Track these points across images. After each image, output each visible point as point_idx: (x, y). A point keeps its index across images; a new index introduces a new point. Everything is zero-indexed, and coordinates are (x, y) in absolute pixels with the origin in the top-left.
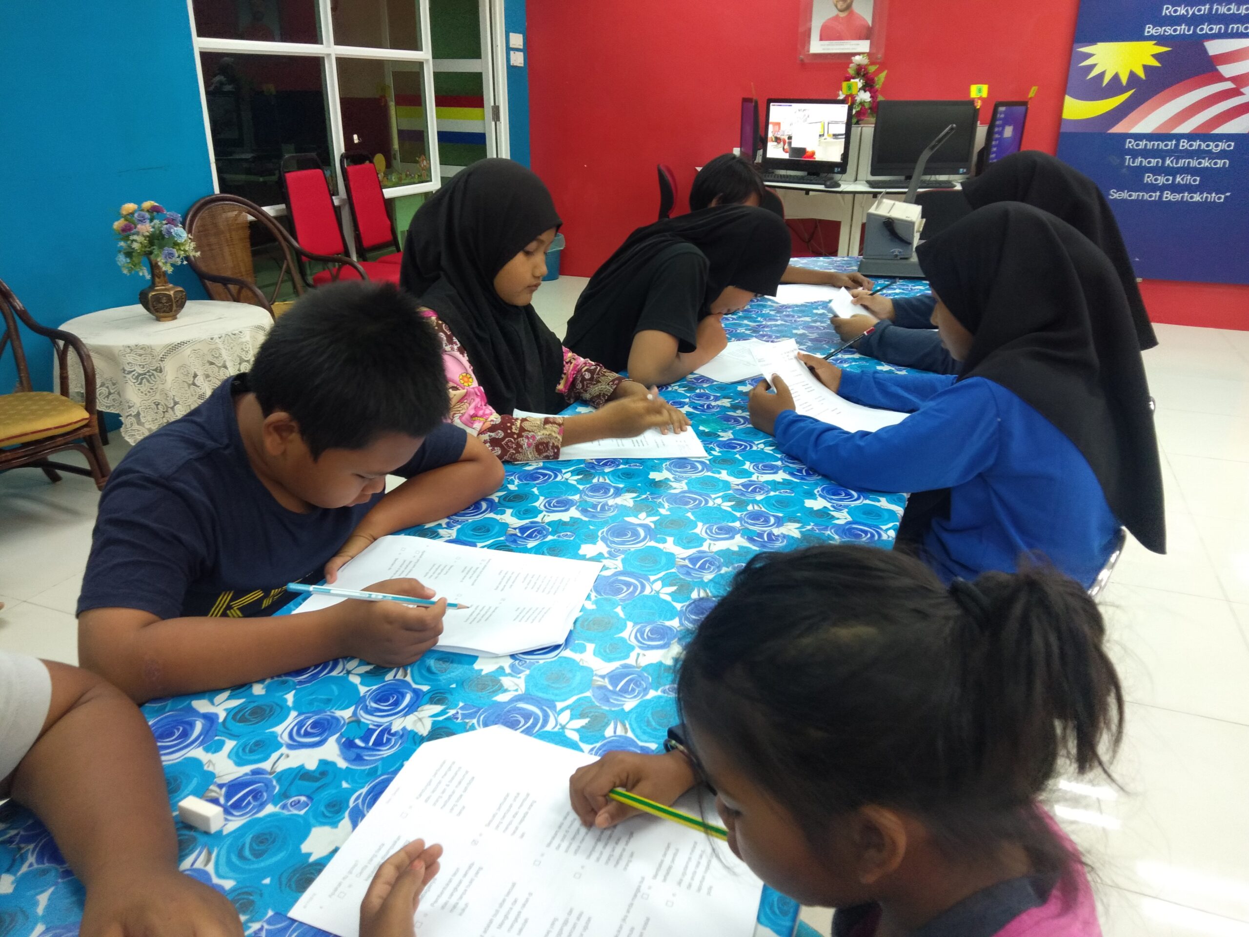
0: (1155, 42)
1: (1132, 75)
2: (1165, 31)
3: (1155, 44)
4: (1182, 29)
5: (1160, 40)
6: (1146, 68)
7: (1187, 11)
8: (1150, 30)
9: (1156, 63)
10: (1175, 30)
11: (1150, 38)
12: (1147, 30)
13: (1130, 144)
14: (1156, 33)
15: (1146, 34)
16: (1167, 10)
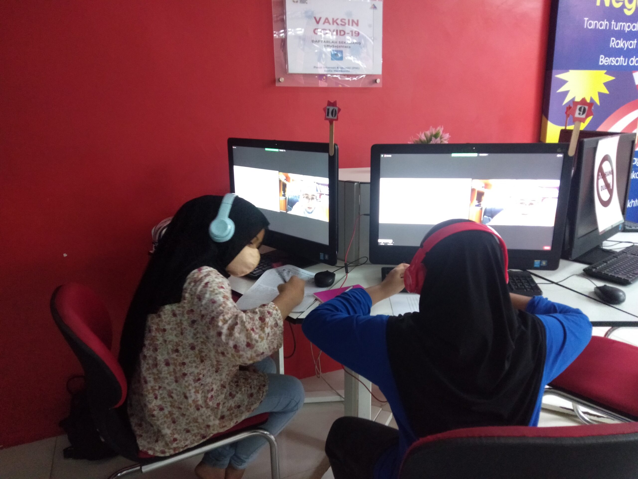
0: (605, 71)
2: (611, 61)
3: (606, 73)
4: (621, 61)
5: (609, 69)
6: (601, 95)
7: (624, 44)
8: (603, 60)
9: (606, 91)
10: (617, 61)
12: (601, 60)
14: (606, 63)
15: (600, 64)
16: (614, 43)
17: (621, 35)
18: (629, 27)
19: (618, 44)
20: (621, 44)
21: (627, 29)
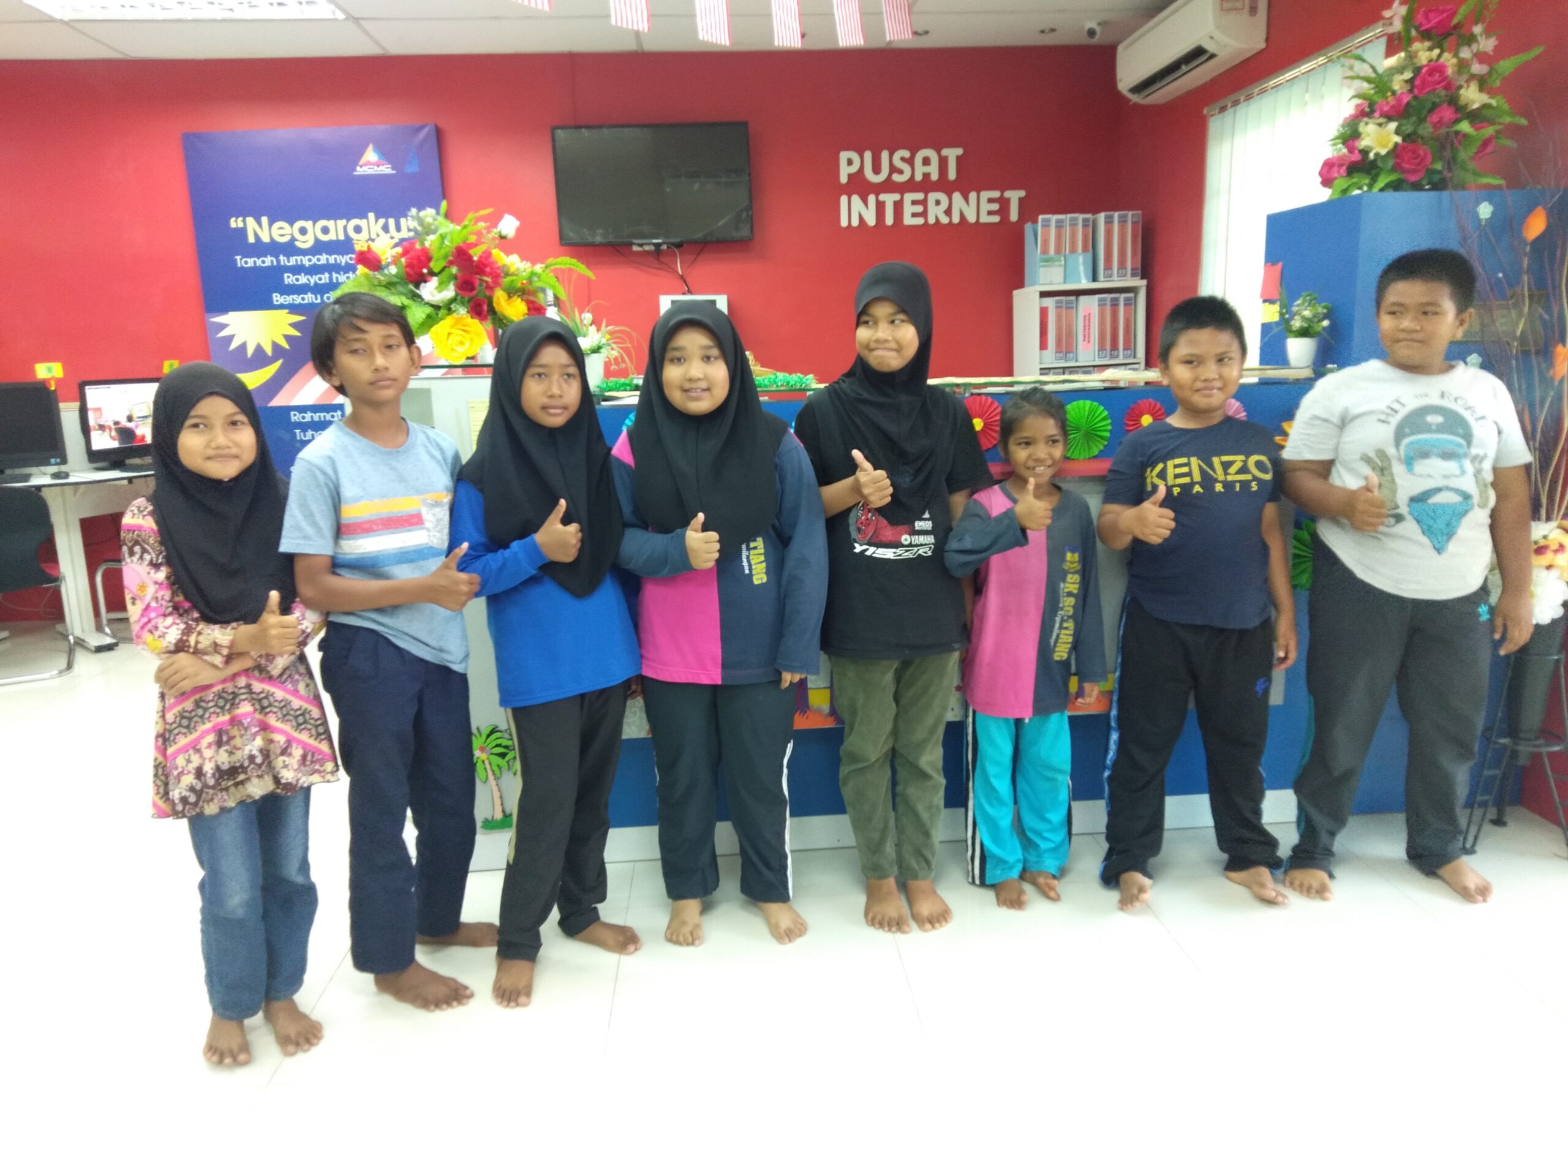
0: (287, 311)
1: (275, 346)
2: (293, 300)
3: (288, 313)
4: (309, 298)
5: (293, 309)
6: (288, 338)
7: (308, 280)
8: (278, 299)
9: (294, 333)
10: (303, 299)
11: (281, 307)
12: (275, 299)
13: (295, 417)
14: (285, 301)
15: (275, 303)
16: (289, 279)
17: (297, 270)
18: (310, 260)
19: (297, 280)
20: (303, 279)
21: (307, 264)
